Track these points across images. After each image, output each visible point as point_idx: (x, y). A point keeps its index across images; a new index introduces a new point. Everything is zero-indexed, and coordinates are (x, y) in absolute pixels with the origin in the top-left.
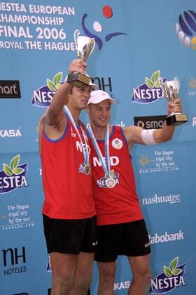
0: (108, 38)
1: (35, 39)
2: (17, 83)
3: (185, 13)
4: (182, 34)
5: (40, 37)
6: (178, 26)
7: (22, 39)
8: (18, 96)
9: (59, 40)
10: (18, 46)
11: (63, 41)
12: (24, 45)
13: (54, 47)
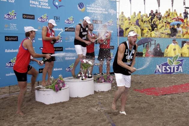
0: (60, 7)
1: (40, 5)
2: (34, 16)
3: (80, 3)
4: (79, 8)
5: (41, 4)
6: (78, 6)
7: (36, 4)
8: (34, 19)
9: (46, 6)
10: (35, 6)
11: (47, 6)
12: (37, 6)
13: (45, 7)
